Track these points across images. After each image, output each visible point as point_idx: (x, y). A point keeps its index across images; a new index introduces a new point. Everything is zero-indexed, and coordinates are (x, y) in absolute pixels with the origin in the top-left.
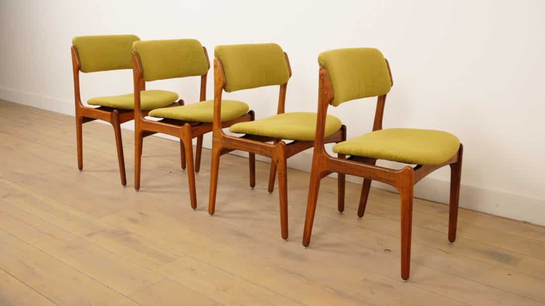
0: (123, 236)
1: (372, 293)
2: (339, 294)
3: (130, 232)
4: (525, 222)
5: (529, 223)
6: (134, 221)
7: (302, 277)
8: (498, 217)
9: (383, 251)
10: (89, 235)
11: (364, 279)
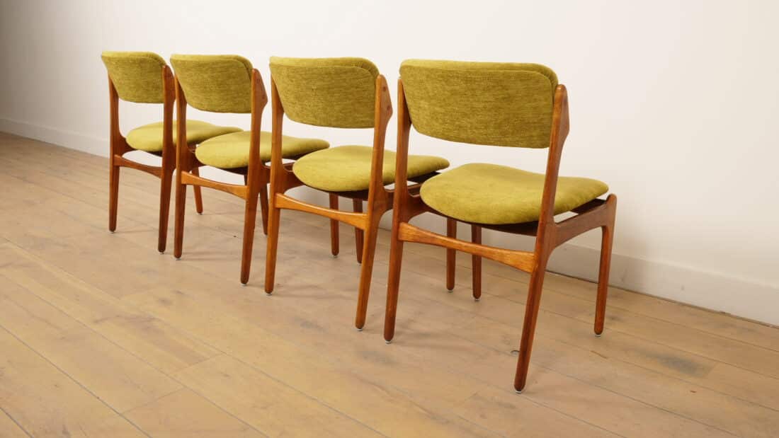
0: (144, 324)
1: (483, 416)
2: (432, 416)
3: (154, 319)
4: (723, 313)
5: (729, 315)
6: (164, 302)
7: (383, 388)
8: (683, 305)
9: (509, 353)
10: (96, 322)
11: (475, 394)
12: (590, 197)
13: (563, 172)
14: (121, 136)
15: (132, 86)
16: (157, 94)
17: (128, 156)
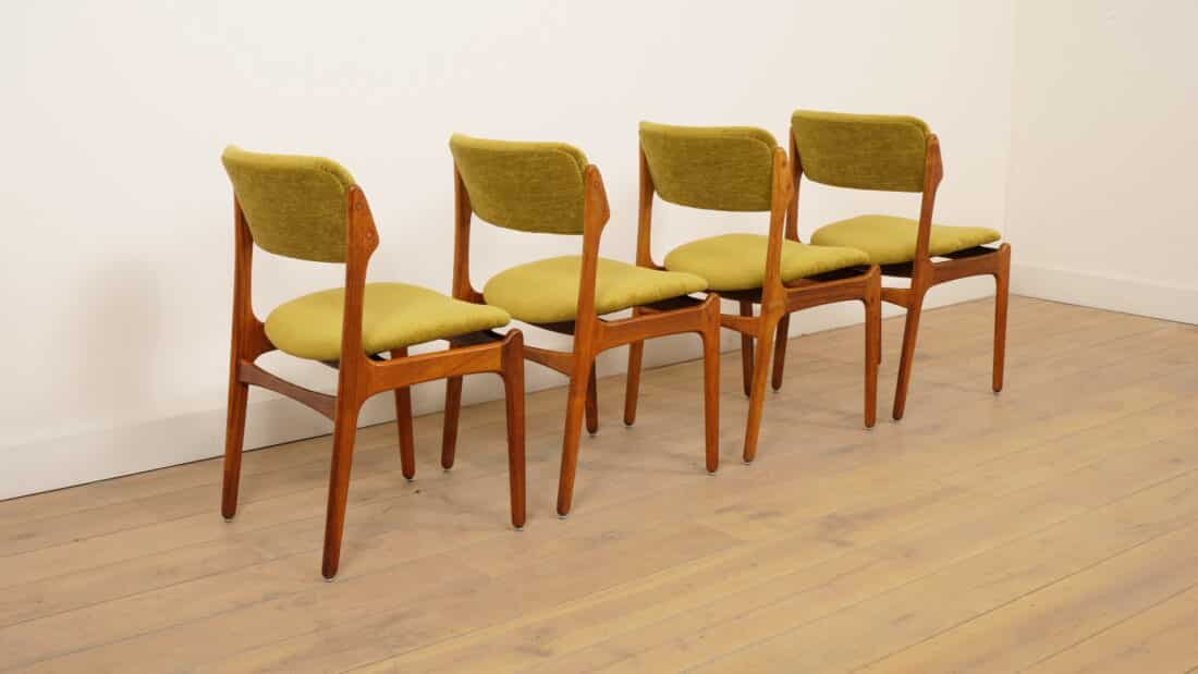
12: (975, 244)
13: (937, 219)
14: (255, 320)
15: (283, 225)
16: (334, 243)
17: (265, 361)
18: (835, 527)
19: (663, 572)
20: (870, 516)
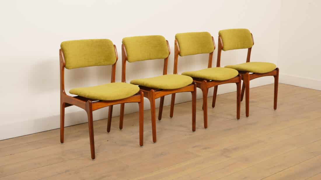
18: (226, 152)
19: (178, 164)
20: (236, 149)
